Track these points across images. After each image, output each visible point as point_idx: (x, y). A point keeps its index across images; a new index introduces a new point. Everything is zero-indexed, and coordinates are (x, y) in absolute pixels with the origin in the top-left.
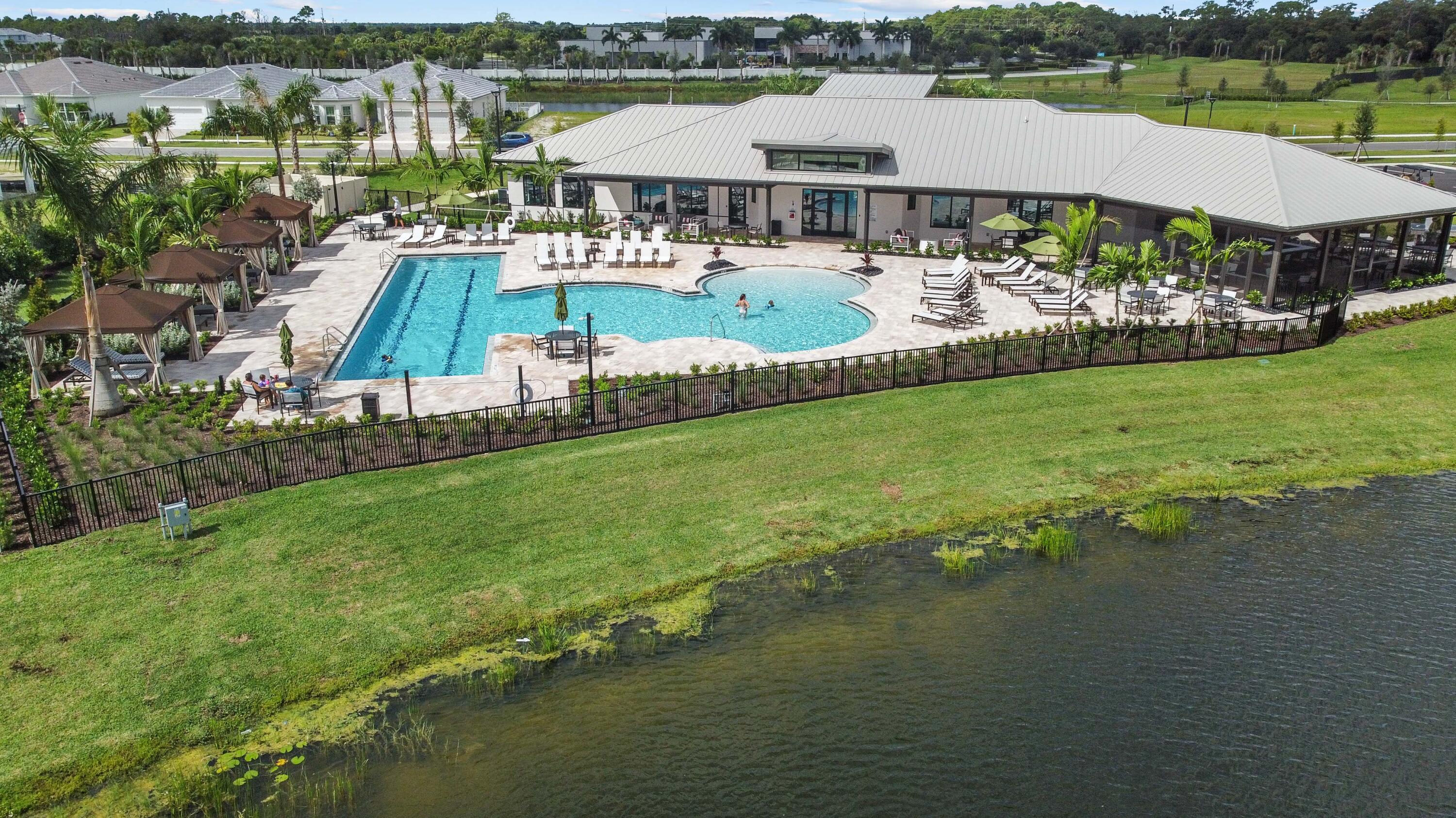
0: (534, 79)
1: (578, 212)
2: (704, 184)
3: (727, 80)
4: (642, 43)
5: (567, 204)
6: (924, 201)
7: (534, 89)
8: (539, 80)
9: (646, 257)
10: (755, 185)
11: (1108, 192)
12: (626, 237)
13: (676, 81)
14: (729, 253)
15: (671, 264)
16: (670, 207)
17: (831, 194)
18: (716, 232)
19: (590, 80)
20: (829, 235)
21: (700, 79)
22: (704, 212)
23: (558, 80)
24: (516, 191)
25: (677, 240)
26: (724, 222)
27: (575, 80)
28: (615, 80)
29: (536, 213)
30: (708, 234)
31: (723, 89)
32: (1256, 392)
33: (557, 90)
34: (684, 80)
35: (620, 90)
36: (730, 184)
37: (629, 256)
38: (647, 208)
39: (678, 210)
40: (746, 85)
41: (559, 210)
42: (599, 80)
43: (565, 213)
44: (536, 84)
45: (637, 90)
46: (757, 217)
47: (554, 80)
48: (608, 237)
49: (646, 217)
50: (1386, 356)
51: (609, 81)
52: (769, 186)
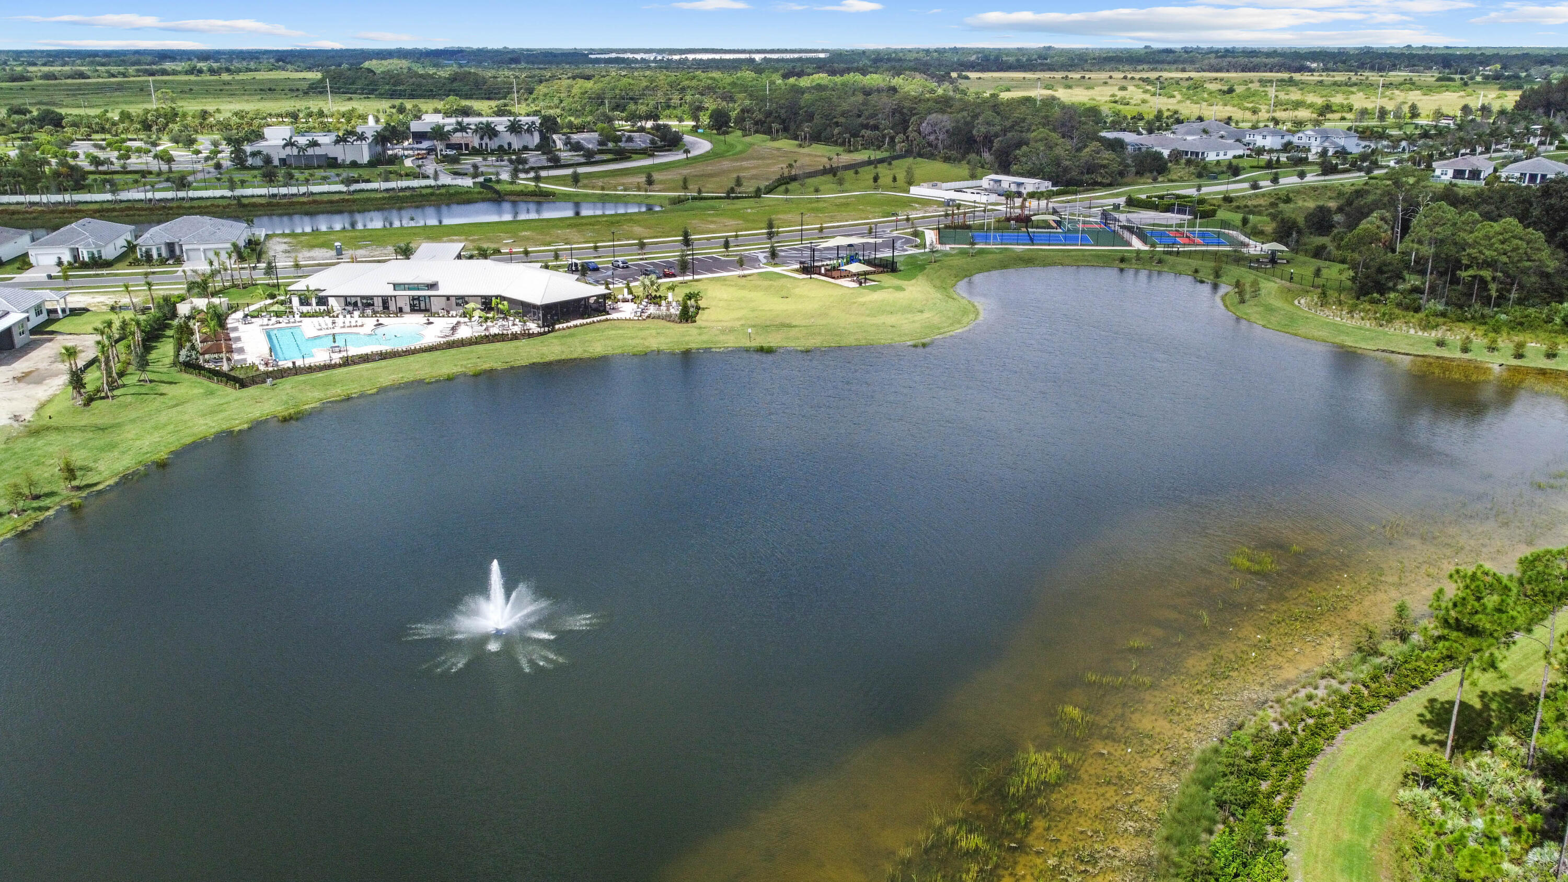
0: (243, 197)
1: (322, 308)
2: (371, 298)
3: (387, 190)
4: (316, 148)
5: (318, 304)
6: (453, 299)
7: (244, 206)
8: (246, 197)
9: (353, 324)
10: (391, 297)
11: (503, 294)
12: (345, 317)
13: (349, 193)
14: (382, 320)
15: (362, 326)
16: (359, 304)
17: (418, 298)
18: (378, 312)
19: (285, 195)
20: (420, 311)
21: (367, 190)
22: (373, 305)
23: (261, 196)
24: (295, 301)
25: (363, 316)
26: (381, 308)
27: (274, 196)
28: (304, 194)
29: (305, 309)
30: (375, 313)
31: (384, 198)
32: (517, 347)
33: (262, 205)
34: (355, 191)
35: (310, 203)
36: (382, 296)
37: (347, 324)
38: (350, 303)
39: (363, 303)
40: (401, 194)
41: (314, 307)
42: (292, 195)
43: (317, 308)
44: (245, 201)
45: (322, 202)
46: (392, 307)
47: (258, 196)
48: (337, 317)
49: (350, 308)
50: (552, 338)
51: (300, 195)
52: (395, 297)
